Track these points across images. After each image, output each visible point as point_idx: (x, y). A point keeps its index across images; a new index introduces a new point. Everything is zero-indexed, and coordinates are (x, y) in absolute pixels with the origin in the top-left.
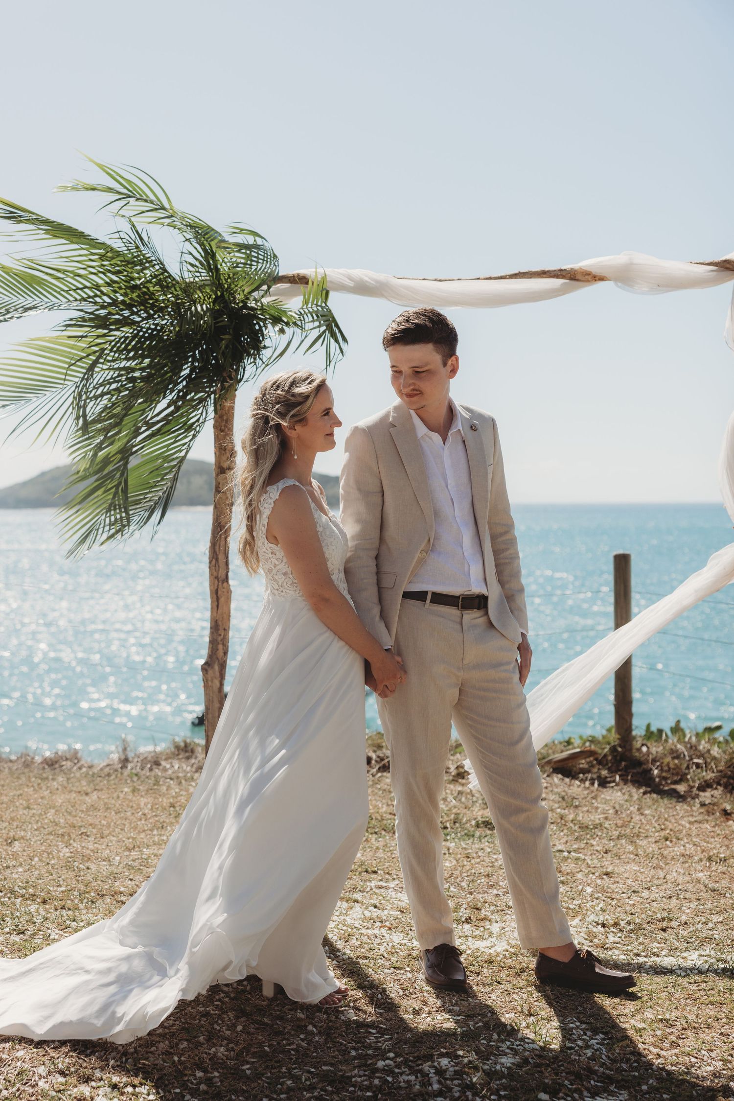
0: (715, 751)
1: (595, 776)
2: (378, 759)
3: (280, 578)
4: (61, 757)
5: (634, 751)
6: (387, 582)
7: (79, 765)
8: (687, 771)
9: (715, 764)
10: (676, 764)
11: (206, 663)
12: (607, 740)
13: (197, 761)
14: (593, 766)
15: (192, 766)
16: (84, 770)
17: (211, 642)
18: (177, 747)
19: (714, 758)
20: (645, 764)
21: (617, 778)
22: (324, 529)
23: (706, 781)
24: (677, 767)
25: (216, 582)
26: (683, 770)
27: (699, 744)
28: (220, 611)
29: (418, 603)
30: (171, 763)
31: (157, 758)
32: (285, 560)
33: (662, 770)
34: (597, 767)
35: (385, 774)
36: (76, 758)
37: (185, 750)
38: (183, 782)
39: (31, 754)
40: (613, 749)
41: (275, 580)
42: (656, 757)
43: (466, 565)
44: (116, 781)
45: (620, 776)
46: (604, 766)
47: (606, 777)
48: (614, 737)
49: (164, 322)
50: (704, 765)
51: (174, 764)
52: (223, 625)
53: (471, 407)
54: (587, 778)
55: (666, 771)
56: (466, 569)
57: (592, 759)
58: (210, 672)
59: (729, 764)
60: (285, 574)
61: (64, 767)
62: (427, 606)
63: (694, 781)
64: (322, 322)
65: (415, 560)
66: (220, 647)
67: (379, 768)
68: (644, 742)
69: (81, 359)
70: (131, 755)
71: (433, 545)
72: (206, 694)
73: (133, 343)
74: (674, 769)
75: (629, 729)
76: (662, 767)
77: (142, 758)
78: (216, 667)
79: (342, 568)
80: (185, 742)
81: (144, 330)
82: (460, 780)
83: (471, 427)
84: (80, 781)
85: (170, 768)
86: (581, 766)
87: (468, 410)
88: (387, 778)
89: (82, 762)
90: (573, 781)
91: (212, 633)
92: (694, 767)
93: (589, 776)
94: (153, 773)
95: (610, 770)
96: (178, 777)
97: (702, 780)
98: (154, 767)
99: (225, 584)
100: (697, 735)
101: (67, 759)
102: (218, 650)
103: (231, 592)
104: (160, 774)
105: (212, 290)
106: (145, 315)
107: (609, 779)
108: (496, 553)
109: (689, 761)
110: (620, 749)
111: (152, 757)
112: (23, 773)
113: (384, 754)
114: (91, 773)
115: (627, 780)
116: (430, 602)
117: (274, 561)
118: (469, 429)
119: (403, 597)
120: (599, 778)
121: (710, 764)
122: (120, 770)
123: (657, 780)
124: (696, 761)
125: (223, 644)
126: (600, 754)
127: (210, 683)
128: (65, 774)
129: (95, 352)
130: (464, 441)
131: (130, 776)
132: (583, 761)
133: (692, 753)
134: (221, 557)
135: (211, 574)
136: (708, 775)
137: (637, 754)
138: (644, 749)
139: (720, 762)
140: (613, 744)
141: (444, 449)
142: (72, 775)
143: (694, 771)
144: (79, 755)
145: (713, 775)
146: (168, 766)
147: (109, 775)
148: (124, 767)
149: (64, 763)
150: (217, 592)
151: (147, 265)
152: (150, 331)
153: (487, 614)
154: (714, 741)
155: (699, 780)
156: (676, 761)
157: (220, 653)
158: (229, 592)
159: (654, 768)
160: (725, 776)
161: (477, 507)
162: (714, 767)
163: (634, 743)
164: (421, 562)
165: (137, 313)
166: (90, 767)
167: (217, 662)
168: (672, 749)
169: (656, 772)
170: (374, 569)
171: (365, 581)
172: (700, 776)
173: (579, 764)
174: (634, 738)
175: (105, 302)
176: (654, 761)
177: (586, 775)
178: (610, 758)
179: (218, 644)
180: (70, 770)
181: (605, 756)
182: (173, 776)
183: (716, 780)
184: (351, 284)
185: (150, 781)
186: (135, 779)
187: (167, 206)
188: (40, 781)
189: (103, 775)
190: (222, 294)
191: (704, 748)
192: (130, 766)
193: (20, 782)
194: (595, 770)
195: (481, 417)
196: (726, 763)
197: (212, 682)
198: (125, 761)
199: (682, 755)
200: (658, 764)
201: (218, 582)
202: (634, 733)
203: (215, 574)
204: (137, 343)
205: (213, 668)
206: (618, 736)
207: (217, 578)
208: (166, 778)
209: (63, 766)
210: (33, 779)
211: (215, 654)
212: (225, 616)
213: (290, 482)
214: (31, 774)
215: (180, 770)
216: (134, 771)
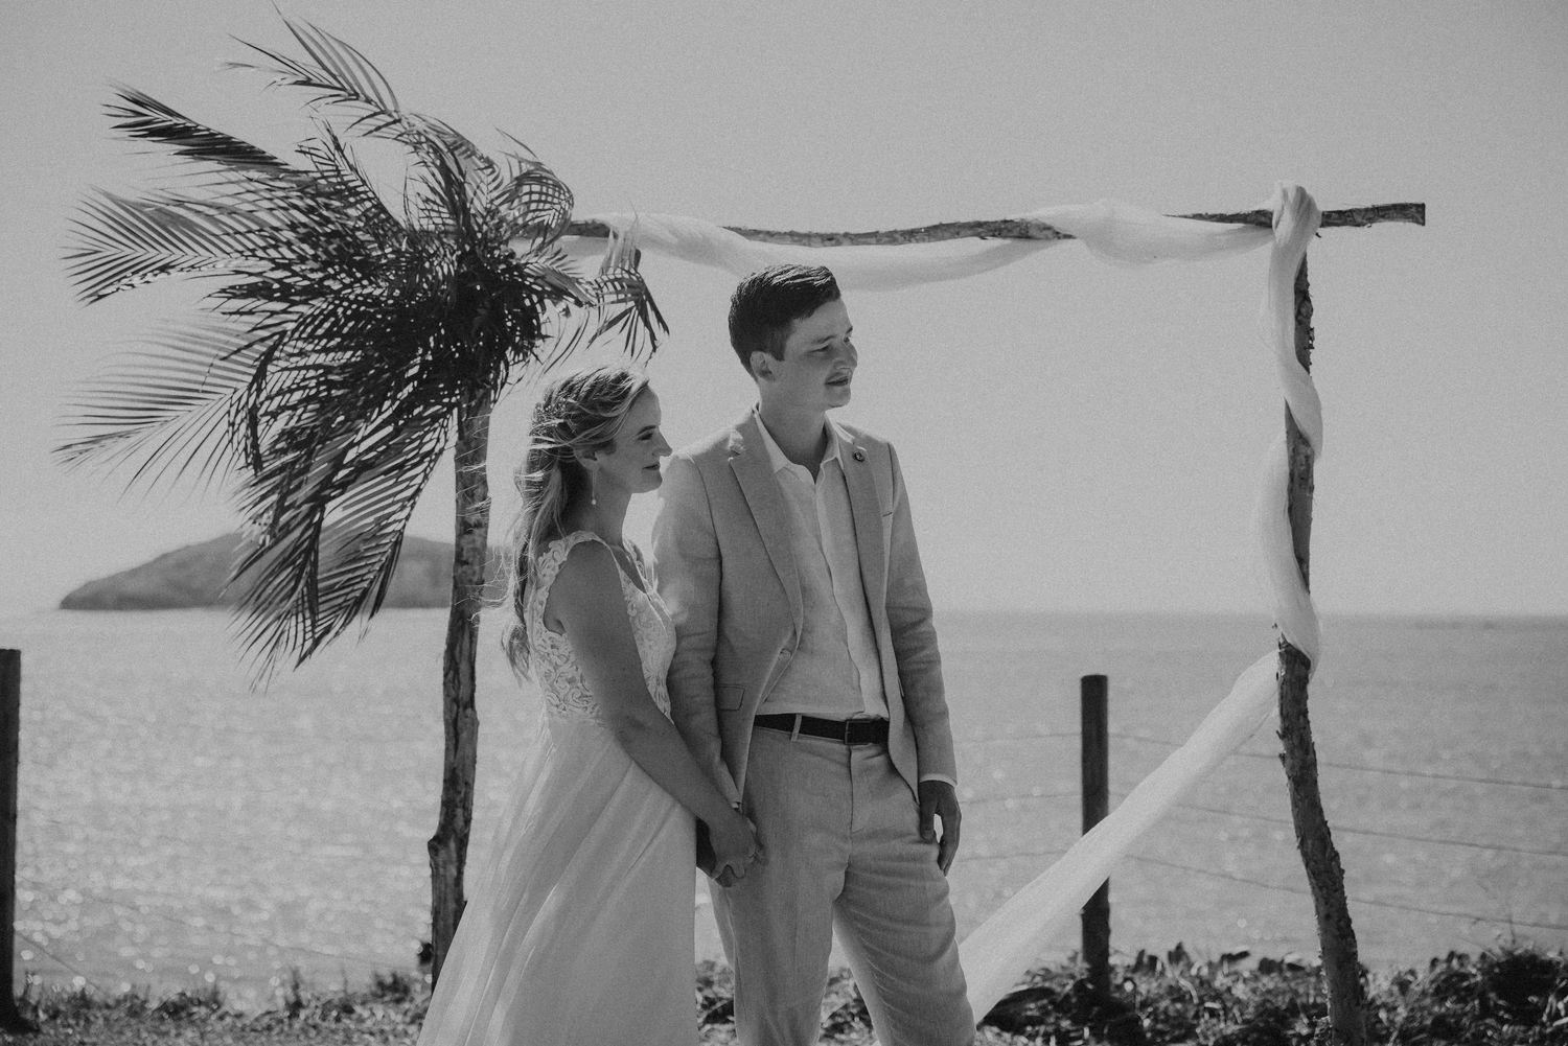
0: (1240, 991)
1: (1050, 1029)
2: (706, 1003)
3: (563, 687)
4: (191, 1001)
5: (1112, 988)
6: (731, 699)
7: (220, 1012)
8: (1195, 1022)
9: (1240, 1010)
10: (1177, 1011)
11: (436, 838)
12: (1068, 972)
13: (412, 1007)
14: (1048, 1013)
15: (405, 1014)
16: (228, 1020)
17: (444, 804)
18: (381, 984)
19: (1238, 1001)
20: (1129, 1010)
21: (1087, 1032)
22: (639, 612)
23: (1225, 1037)
24: (1181, 1015)
25: (455, 707)
26: (1190, 1021)
27: (1215, 979)
28: (460, 754)
29: (779, 734)
30: (371, 1009)
31: (347, 1000)
32: (572, 658)
33: (1156, 1020)
34: (1054, 1015)
35: (716, 1026)
36: (216, 1002)
37: (394, 989)
38: (391, 1038)
39: (142, 996)
40: (1080, 986)
41: (554, 690)
42: (1147, 998)
43: (855, 673)
44: (282, 1037)
45: (1091, 1029)
46: (1065, 1013)
47: (1069, 1032)
48: (1081, 968)
49: (377, 292)
50: (1221, 1013)
51: (375, 1012)
52: (464, 775)
53: (854, 426)
54: (1037, 1032)
55: (1163, 1022)
56: (855, 678)
57: (1045, 1001)
58: (443, 854)
59: (1261, 1009)
60: (571, 681)
61: (196, 1017)
62: (794, 739)
63: (1206, 1038)
64: (629, 295)
65: (774, 664)
66: (459, 811)
67: (708, 1017)
68: (1129, 975)
69: (239, 350)
70: (305, 995)
71: (802, 641)
72: (434, 888)
73: (327, 325)
74: (1175, 1018)
75: (1104, 953)
76: (1156, 1015)
77: (323, 1000)
78: (452, 845)
79: (663, 677)
80: (394, 976)
81: (345, 304)
82: (837, 1036)
83: (855, 456)
84: (221, 1038)
85: (369, 1018)
86: (1029, 1013)
87: (849, 430)
88: (720, 1031)
89: (225, 1008)
90: (1016, 1038)
91: (446, 790)
92: (1207, 1016)
93: (1042, 1029)
94: (341, 1026)
95: (1075, 1022)
96: (382, 1032)
97: (1218, 1036)
98: (343, 1015)
99: (469, 711)
100: (1210, 964)
101: (200, 1003)
102: (455, 816)
103: (478, 724)
104: (352, 1026)
105: (457, 242)
106: (347, 281)
107: (1072, 1035)
108: (900, 655)
109: (1198, 1005)
110: (1090, 986)
111: (340, 1000)
112: (129, 1025)
113: (716, 994)
114: (239, 1025)
115: (1103, 1035)
116: (800, 732)
117: (555, 659)
118: (852, 459)
119: (755, 724)
120: (1058, 1032)
121: (1231, 1009)
122: (286, 1020)
123: (1149, 1035)
124: (1209, 1005)
125: (464, 807)
126: (1059, 994)
127: (441, 870)
128: (198, 1027)
129: (263, 340)
130: (844, 477)
131: (304, 1031)
132: (1032, 1006)
133: (1203, 992)
134: (464, 667)
135: (447, 695)
136: (1227, 1027)
137: (1117, 995)
138: (1129, 986)
139: (1247, 1008)
140: (1079, 977)
141: (815, 490)
142: (209, 1029)
143: (1206, 1022)
144: (220, 997)
145: (1237, 1027)
146: (366, 1014)
147: (269, 1028)
148: (294, 1015)
149: (195, 1009)
150: (455, 722)
151: (352, 200)
152: (354, 306)
153: (885, 750)
154: (1237, 976)
155: (1214, 1035)
156: (1179, 1006)
157: (459, 822)
158: (475, 723)
159: (1143, 1018)
160: (1256, 1029)
161: (868, 578)
162: (1237, 1014)
163: (1112, 976)
164: (784, 670)
165: (334, 277)
166: (239, 1016)
167: (453, 836)
168: (1171, 987)
169: (1147, 1023)
170: (709, 679)
171: (698, 699)
172: (1216, 1029)
173: (1026, 1010)
174: (1112, 969)
175: (284, 258)
176: (1144, 1005)
177: (1037, 1028)
178: (1074, 1000)
179: (456, 806)
180: (204, 1021)
181: (1067, 997)
182: (375, 1029)
183: (1241, 1036)
184: (675, 241)
185: (336, 1037)
186: (313, 1033)
187: (390, 107)
188: (156, 1038)
189: (259, 1028)
190: (472, 251)
191: (1222, 985)
192: (303, 1014)
193: (124, 1038)
194: (1052, 1020)
195: (869, 441)
196: (1256, 1007)
197: (445, 868)
198: (295, 1007)
199: (1187, 997)
200: (1150, 1009)
201: (458, 707)
202: (1112, 961)
203: (453, 693)
204: (333, 325)
205: (446, 845)
206: (1087, 966)
207: (456, 700)
208: (363, 1033)
209: (194, 1013)
210: (144, 1035)
211: (451, 824)
212: (468, 762)
213: (586, 536)
214: (142, 1027)
215: (386, 1020)
216: (310, 1021)
